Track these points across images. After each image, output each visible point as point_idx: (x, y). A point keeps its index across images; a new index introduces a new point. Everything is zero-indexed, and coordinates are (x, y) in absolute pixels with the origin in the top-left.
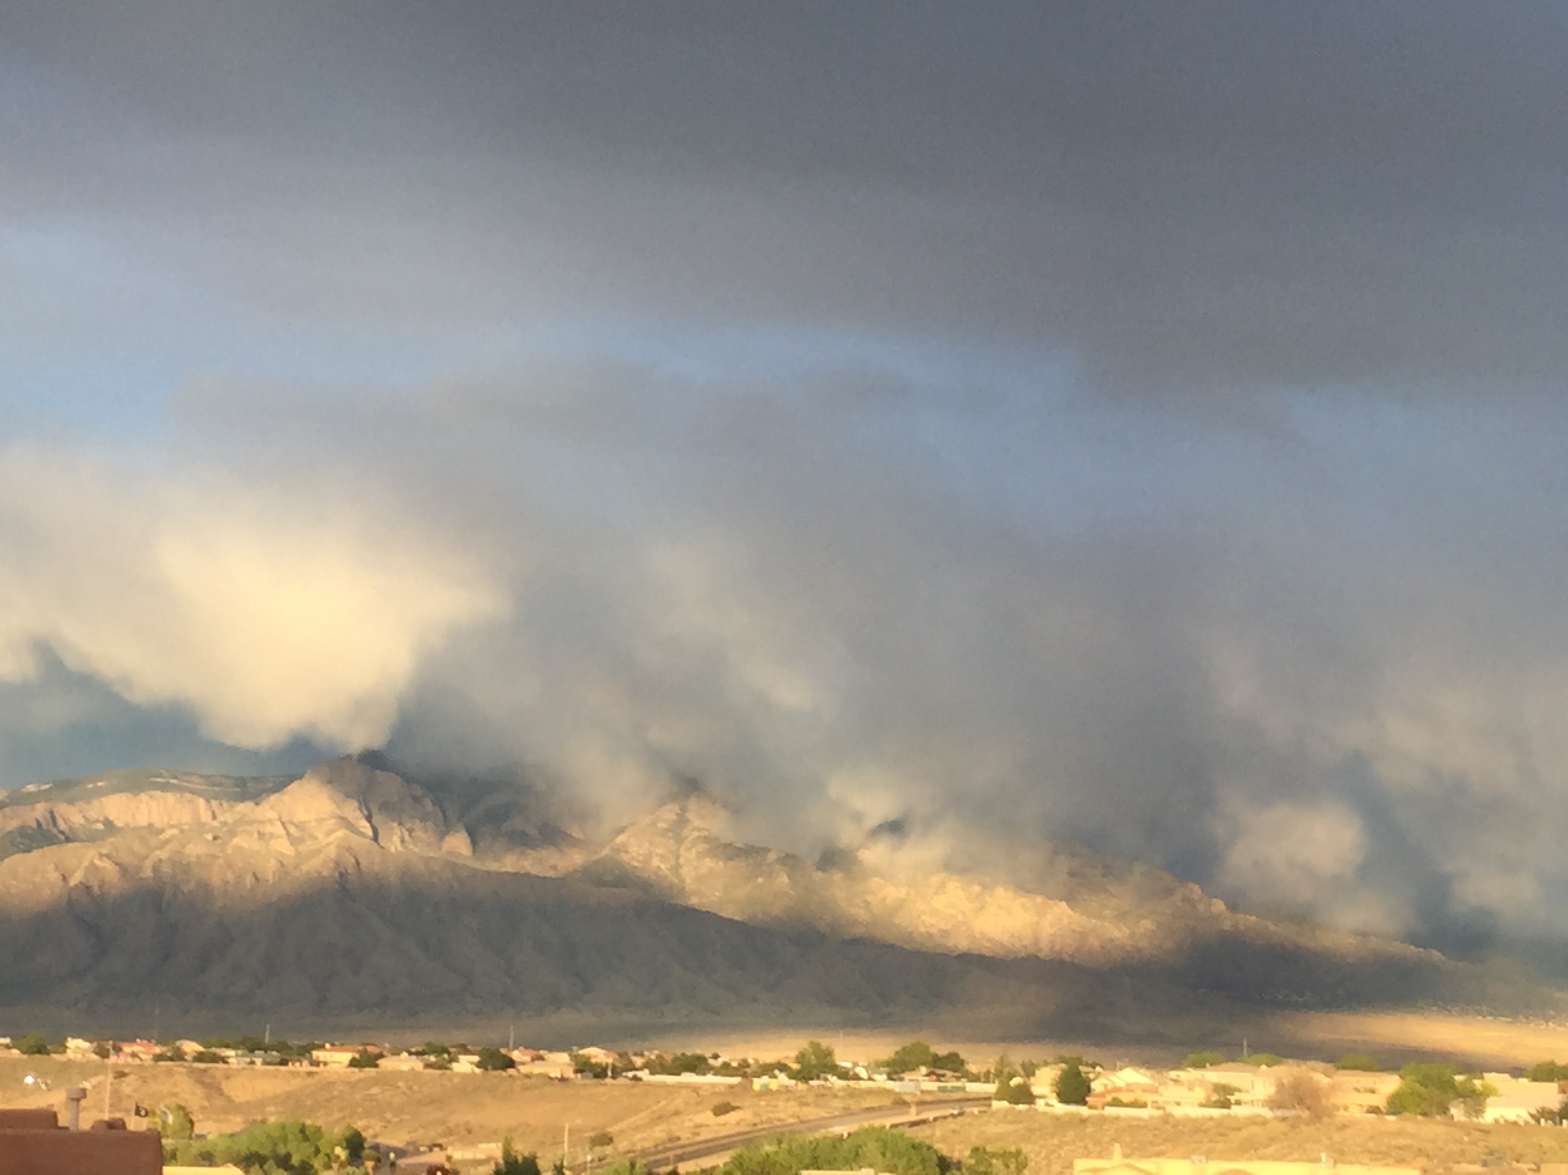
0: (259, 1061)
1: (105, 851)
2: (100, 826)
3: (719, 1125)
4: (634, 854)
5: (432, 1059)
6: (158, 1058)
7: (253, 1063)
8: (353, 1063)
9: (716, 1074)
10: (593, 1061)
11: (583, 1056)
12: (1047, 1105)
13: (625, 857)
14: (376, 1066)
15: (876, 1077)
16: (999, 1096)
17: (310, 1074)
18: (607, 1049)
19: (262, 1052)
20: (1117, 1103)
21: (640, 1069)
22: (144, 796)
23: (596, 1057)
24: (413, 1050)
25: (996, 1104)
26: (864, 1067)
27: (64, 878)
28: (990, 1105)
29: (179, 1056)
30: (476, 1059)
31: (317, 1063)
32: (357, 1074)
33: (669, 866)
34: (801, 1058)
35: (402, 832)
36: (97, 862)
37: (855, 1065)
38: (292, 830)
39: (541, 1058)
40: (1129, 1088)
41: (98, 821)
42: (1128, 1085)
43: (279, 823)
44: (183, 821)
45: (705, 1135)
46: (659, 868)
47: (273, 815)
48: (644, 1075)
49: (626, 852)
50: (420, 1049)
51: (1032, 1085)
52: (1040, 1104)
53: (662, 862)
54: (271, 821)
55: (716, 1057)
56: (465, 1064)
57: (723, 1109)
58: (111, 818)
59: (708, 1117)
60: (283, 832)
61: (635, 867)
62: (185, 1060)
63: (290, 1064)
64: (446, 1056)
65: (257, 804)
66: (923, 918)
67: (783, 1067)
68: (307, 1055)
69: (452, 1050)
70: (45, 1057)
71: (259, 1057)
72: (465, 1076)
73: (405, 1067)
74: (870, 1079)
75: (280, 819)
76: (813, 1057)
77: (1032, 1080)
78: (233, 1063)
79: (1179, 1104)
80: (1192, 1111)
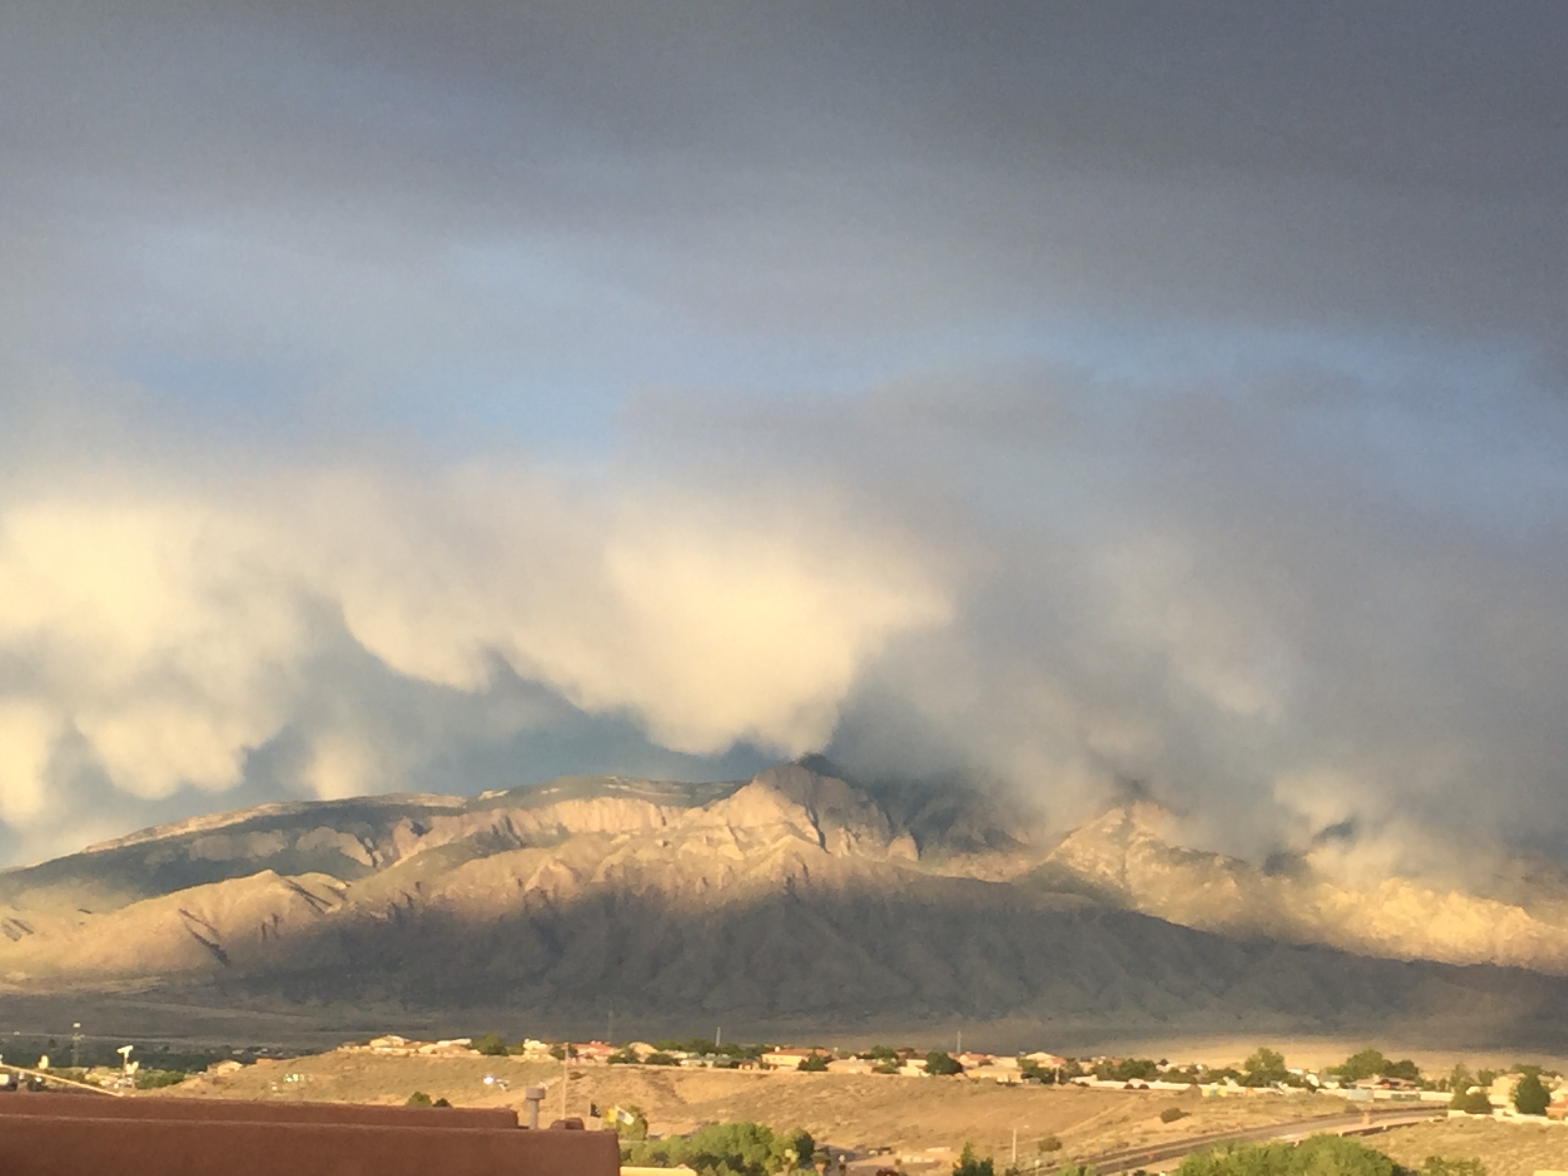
0: (710, 1064)
1: (559, 856)
2: (554, 832)
3: (1168, 1131)
4: (1079, 860)
5: (880, 1062)
6: (613, 1060)
7: (704, 1065)
8: (803, 1067)
9: (1164, 1081)
10: (1040, 1066)
11: (1030, 1061)
12: (1505, 1114)
13: (1071, 863)
14: (826, 1069)
15: (1327, 1084)
16: (1456, 1105)
17: (761, 1077)
18: (1055, 1055)
19: (713, 1055)
21: (1088, 1075)
22: (595, 803)
23: (1043, 1062)
24: (862, 1054)
25: (1452, 1114)
26: (1315, 1074)
27: (520, 883)
28: (1446, 1115)
29: (632, 1058)
30: (924, 1063)
31: (766, 1066)
32: (807, 1077)
33: (1114, 871)
34: (1249, 1065)
35: (847, 836)
36: (551, 867)
37: (1307, 1072)
38: (740, 835)
39: (988, 1063)
41: (552, 827)
43: (727, 829)
44: (634, 827)
45: (1154, 1141)
46: (1104, 873)
47: (721, 821)
48: (1092, 1081)
49: (1071, 857)
50: (868, 1052)
51: (1490, 1094)
52: (1498, 1114)
53: (1107, 867)
54: (720, 828)
55: (1164, 1063)
56: (913, 1069)
57: (1171, 1116)
58: (565, 824)
59: (1156, 1123)
60: (733, 838)
61: (1079, 872)
62: (638, 1062)
63: (741, 1066)
64: (894, 1060)
65: (706, 810)
66: (1375, 923)
67: (1233, 1074)
68: (757, 1058)
69: (900, 1054)
70: (505, 1058)
71: (710, 1059)
72: (913, 1080)
73: (853, 1071)
74: (1322, 1087)
75: (728, 825)
76: (1263, 1064)
77: (1489, 1089)
78: (685, 1065)
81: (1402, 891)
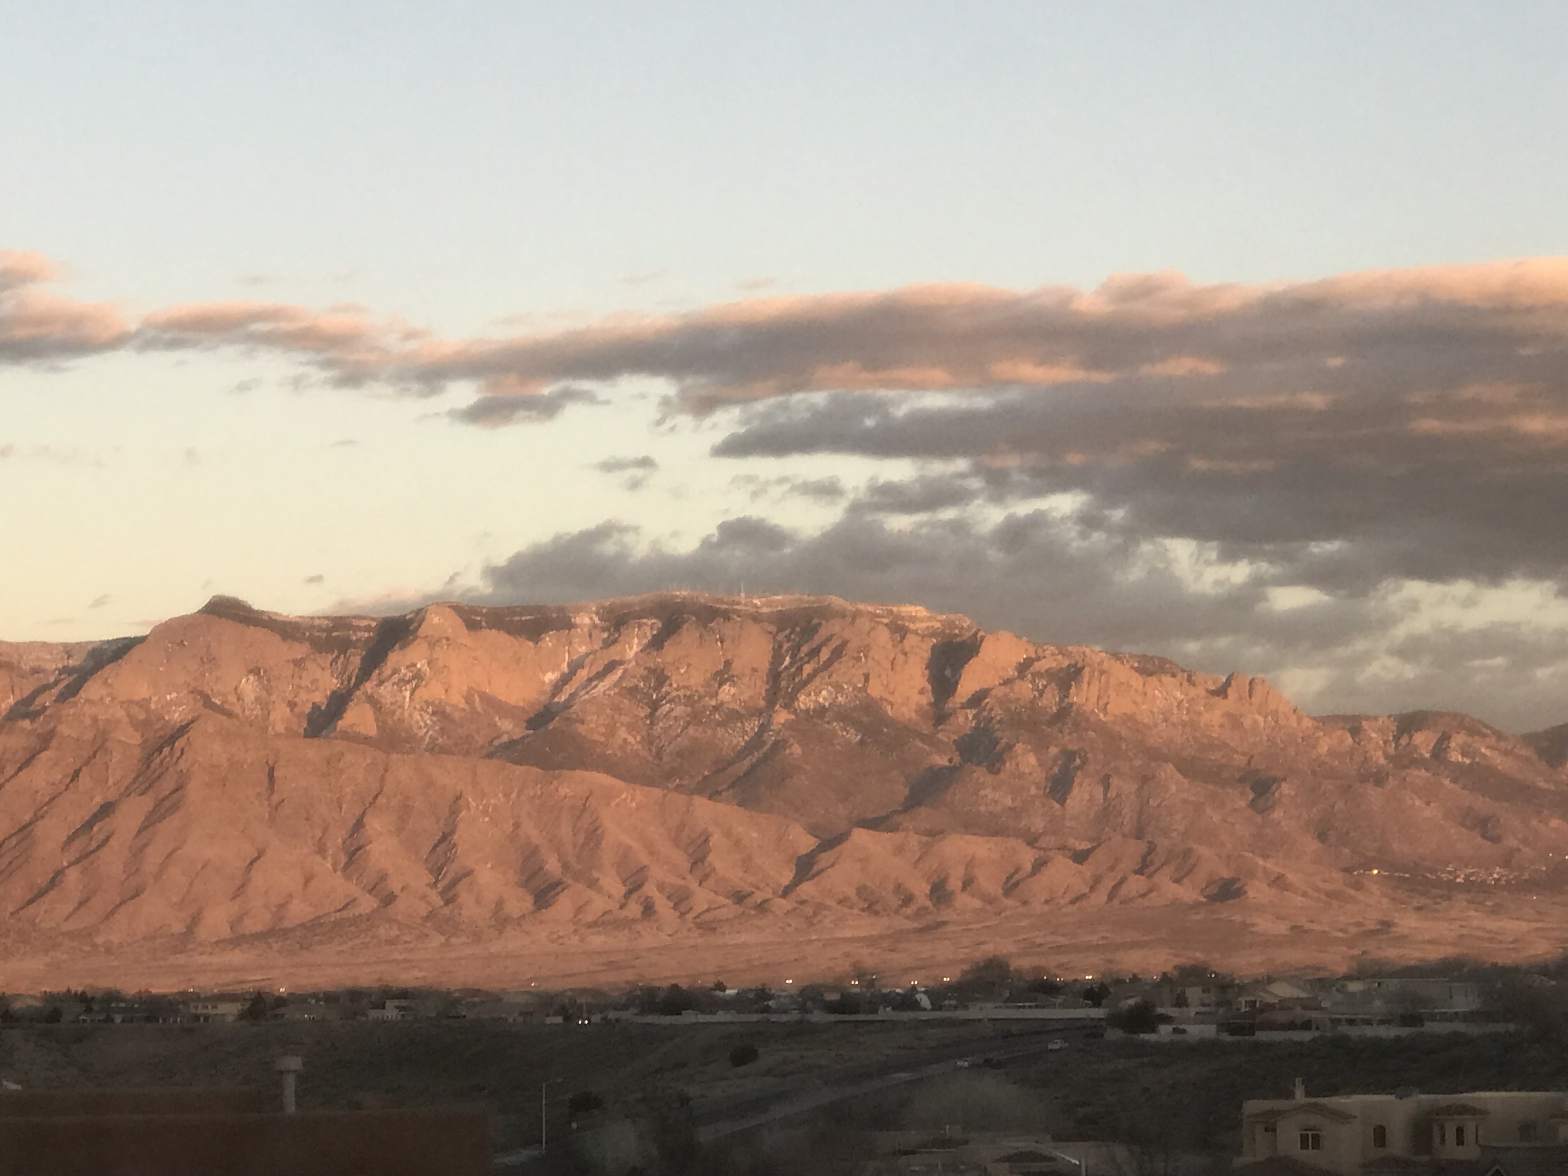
4: (593, 725)
7: (109, 1020)
13: (581, 729)
16: (1111, 1023)
20: (1270, 1026)
21: (625, 1007)
26: (925, 993)
28: (1100, 1036)
33: (639, 738)
37: (914, 990)
38: (137, 711)
40: (1284, 1004)
42: (1282, 1001)
45: (723, 1091)
46: (625, 740)
49: (582, 722)
51: (1155, 1006)
53: (629, 733)
55: (720, 988)
56: (390, 1011)
57: (742, 1056)
59: (724, 1067)
60: (127, 715)
67: (816, 999)
74: (933, 1009)
77: (1153, 1000)
78: (84, 1021)
79: (1351, 1022)
80: (1369, 1032)
81: (1019, 747)
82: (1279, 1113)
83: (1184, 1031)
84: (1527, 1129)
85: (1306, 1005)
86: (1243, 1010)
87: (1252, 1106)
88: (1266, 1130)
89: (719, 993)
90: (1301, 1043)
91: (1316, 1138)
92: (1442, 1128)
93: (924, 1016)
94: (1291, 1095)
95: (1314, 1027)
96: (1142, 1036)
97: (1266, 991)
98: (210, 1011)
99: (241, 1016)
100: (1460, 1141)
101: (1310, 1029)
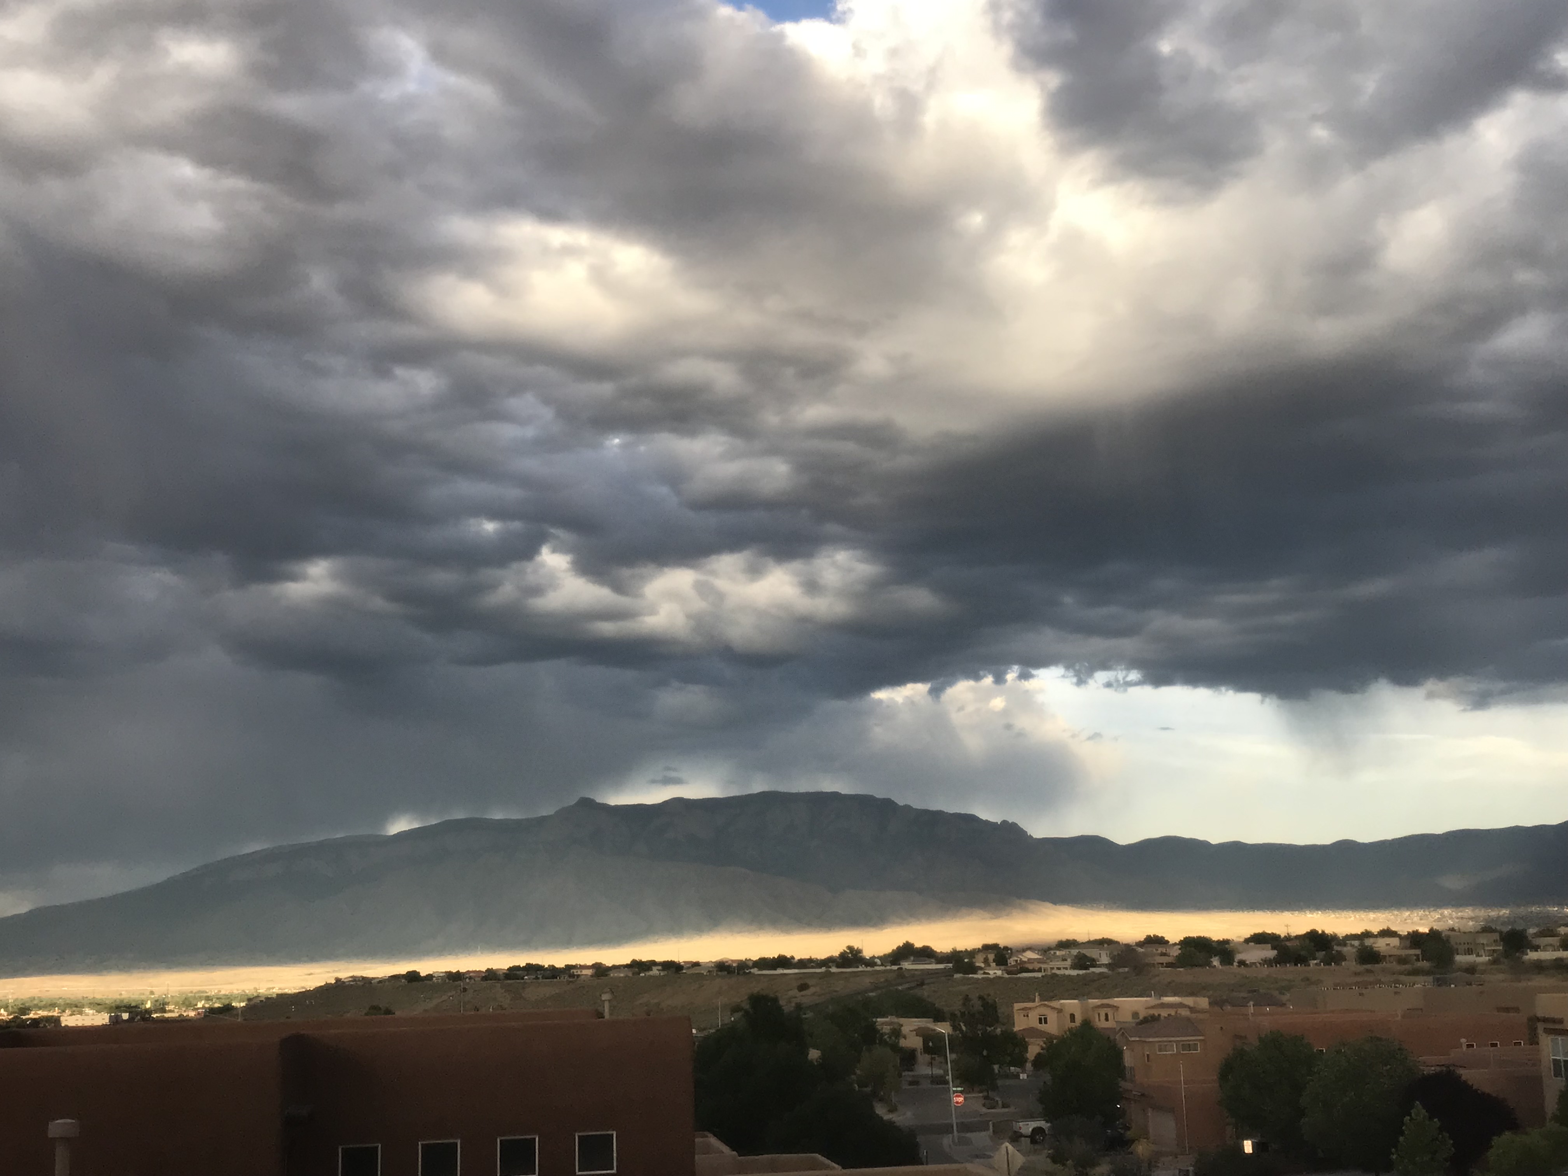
0: (540, 976)
3: (802, 996)
5: (636, 969)
6: (484, 979)
7: (536, 978)
10: (726, 964)
12: (985, 973)
14: (606, 975)
15: (885, 964)
17: (569, 982)
19: (541, 972)
20: (1025, 971)
21: (753, 968)
25: (957, 976)
26: (878, 959)
28: (953, 976)
29: (494, 977)
30: (659, 968)
31: (572, 976)
32: (595, 981)
34: (842, 956)
37: (874, 957)
40: (1030, 961)
42: (1029, 959)
45: (795, 1002)
48: (755, 971)
51: (975, 963)
56: (655, 971)
57: (803, 987)
59: (795, 992)
62: (499, 979)
63: (558, 977)
67: (833, 962)
70: (421, 982)
72: (654, 978)
73: (621, 975)
74: (882, 965)
76: (849, 955)
77: (974, 960)
78: (526, 979)
79: (1059, 969)
80: (1067, 972)
82: (1030, 1009)
83: (989, 974)
84: (1135, 1015)
85: (1039, 961)
86: (1013, 964)
87: (1017, 1006)
88: (1024, 1016)
89: (792, 960)
90: (1037, 978)
91: (1046, 1019)
92: (1099, 1014)
93: (877, 968)
94: (1034, 1001)
95: (1043, 971)
96: (970, 976)
97: (1023, 956)
98: (579, 973)
99: (592, 976)
100: (1107, 1019)
101: (1041, 972)
